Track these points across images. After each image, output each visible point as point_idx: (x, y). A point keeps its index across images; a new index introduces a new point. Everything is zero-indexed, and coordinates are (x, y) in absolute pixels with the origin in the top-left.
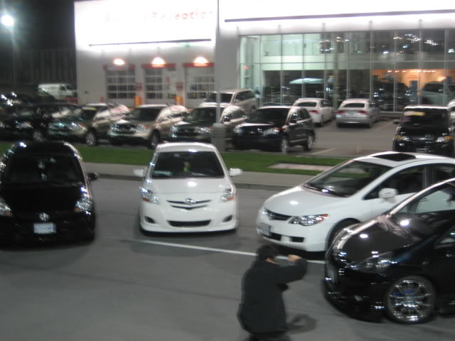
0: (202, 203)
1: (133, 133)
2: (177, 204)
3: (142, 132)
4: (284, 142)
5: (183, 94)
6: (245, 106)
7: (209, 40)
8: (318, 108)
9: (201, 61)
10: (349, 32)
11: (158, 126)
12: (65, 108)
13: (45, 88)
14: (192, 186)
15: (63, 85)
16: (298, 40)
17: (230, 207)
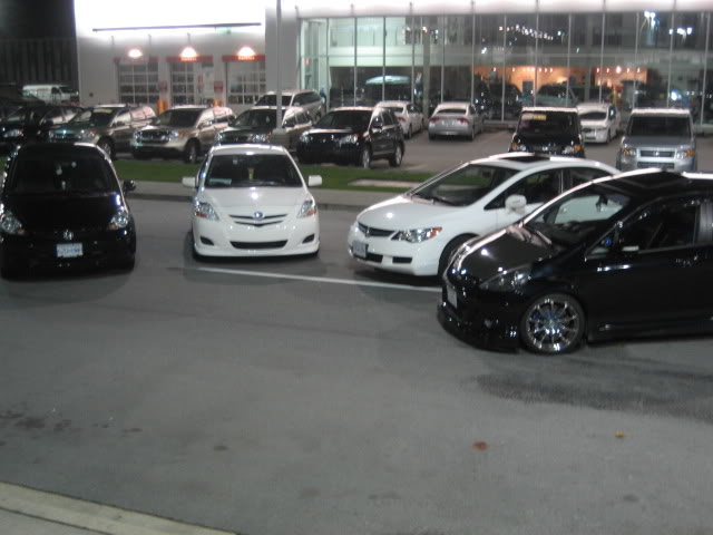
0: (275, 219)
1: (165, 141)
2: (243, 219)
3: (176, 141)
4: (366, 153)
5: (224, 97)
6: (311, 110)
7: (259, 24)
8: (405, 114)
9: (246, 53)
10: (444, 15)
11: (197, 133)
12: (69, 111)
13: (32, 90)
14: (256, 197)
15: (57, 87)
16: (377, 25)
17: (311, 224)
